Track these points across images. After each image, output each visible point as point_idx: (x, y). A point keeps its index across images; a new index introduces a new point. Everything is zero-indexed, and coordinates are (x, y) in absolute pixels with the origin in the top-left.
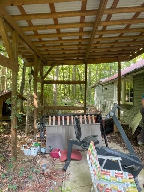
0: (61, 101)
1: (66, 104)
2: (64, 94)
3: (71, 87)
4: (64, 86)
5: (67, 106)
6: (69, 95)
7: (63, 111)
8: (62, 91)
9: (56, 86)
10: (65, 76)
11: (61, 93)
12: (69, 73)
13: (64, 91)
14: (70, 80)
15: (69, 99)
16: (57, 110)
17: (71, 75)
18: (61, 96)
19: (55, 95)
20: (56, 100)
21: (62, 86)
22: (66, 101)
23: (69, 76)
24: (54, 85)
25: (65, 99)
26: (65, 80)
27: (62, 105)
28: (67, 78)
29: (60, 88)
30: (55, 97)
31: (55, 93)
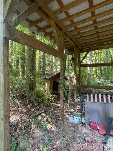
0: (94, 81)
1: (99, 84)
2: (96, 75)
3: (103, 69)
4: (96, 68)
5: (100, 85)
6: (101, 76)
7: (97, 90)
8: (94, 73)
9: (90, 69)
10: (97, 60)
11: (93, 74)
12: (101, 56)
13: (96, 73)
14: (102, 62)
15: (102, 79)
16: (91, 89)
17: (103, 58)
18: (94, 77)
19: (89, 76)
20: (90, 80)
21: (94, 68)
22: (98, 81)
23: (101, 59)
24: (88, 68)
25: (98, 79)
26: (97, 63)
27: (95, 84)
28: (99, 61)
29: (93, 70)
30: (89, 77)
31: (89, 75)
